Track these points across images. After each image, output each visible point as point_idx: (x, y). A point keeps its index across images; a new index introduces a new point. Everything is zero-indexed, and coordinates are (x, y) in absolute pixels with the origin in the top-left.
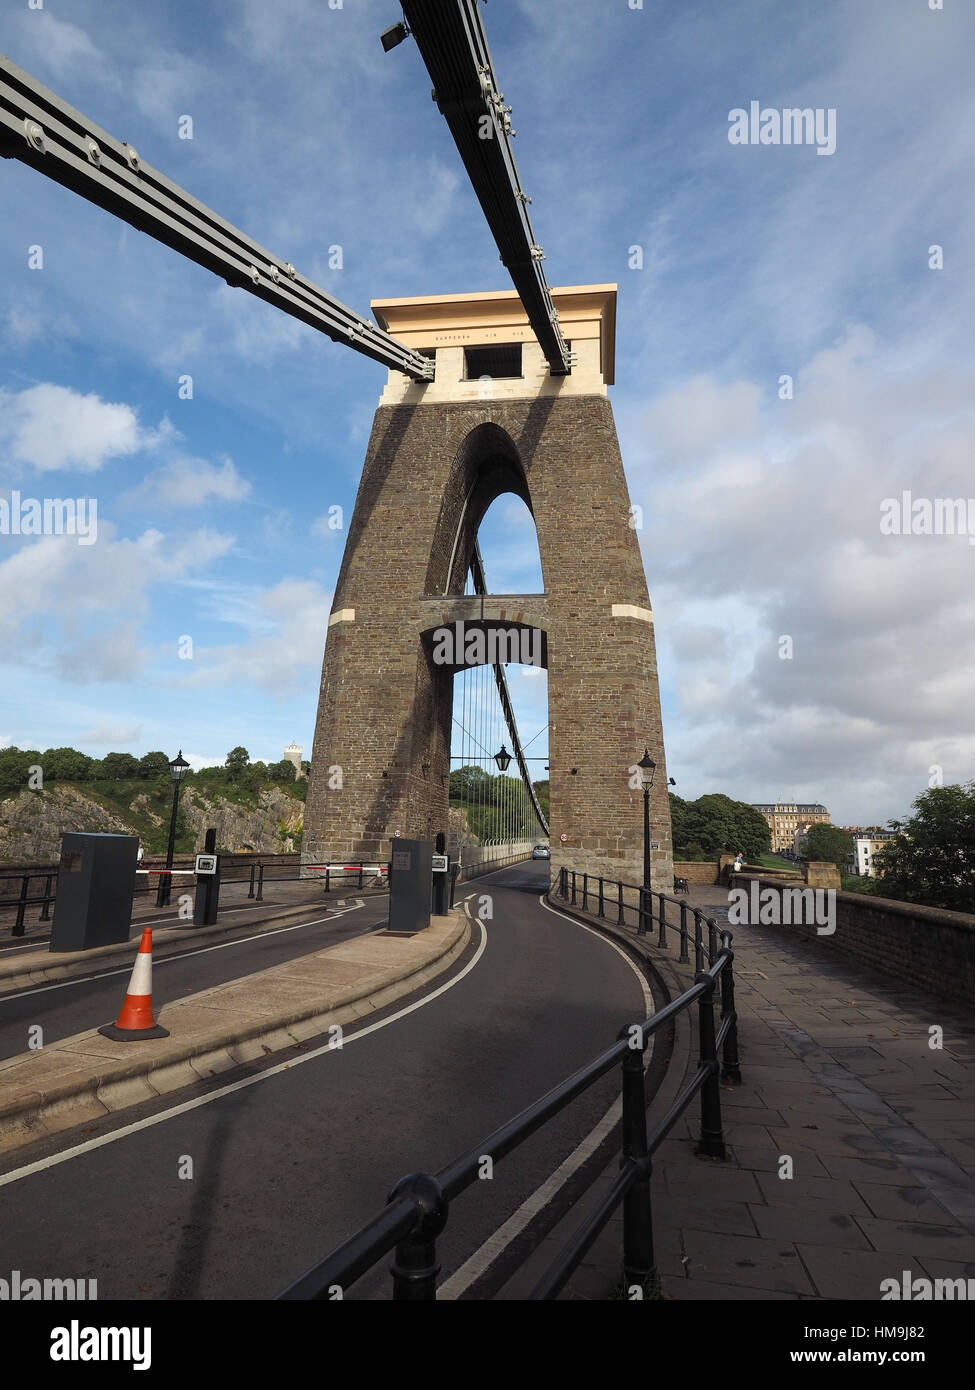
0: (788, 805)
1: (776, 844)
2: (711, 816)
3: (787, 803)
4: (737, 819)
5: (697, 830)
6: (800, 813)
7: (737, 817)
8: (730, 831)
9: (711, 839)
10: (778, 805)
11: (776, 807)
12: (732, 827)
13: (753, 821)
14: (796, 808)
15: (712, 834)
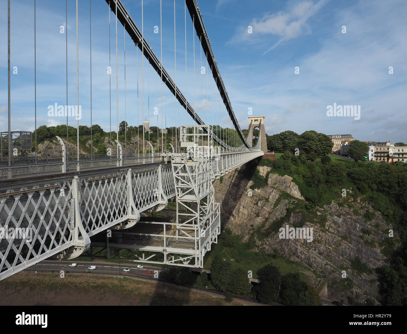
0: (338, 135)
1: (334, 149)
2: (309, 139)
3: (337, 134)
4: (320, 140)
5: (303, 145)
6: (342, 138)
7: (319, 139)
8: (317, 145)
9: (309, 148)
10: (334, 135)
11: (333, 136)
12: (317, 143)
13: (326, 141)
14: (340, 136)
15: (309, 146)
